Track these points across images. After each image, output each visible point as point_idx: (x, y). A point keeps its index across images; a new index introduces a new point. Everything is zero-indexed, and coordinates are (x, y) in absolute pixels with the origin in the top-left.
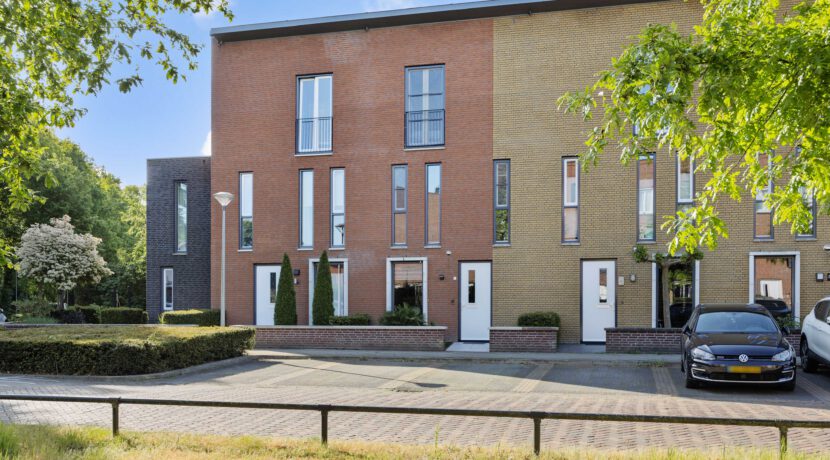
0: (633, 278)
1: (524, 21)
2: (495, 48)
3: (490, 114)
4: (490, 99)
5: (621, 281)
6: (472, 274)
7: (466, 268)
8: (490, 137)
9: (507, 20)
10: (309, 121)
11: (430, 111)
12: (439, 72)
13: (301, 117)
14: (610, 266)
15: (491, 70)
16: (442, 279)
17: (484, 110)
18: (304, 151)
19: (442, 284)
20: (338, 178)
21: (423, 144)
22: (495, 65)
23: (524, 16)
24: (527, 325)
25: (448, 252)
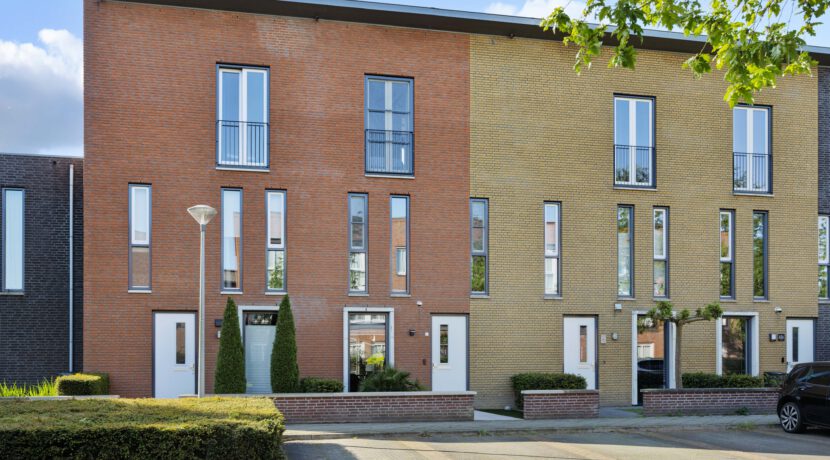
0: (615, 336)
1: (503, 44)
2: (472, 70)
3: (467, 144)
4: (466, 127)
5: (603, 339)
6: (444, 327)
7: (437, 322)
8: (467, 171)
9: (485, 39)
10: (233, 124)
11: (395, 133)
12: (407, 86)
13: (221, 118)
14: (590, 322)
15: (467, 93)
16: (411, 334)
17: (459, 138)
18: (224, 163)
19: (411, 340)
20: (275, 203)
21: (387, 170)
22: (472, 89)
23: (505, 38)
24: (562, 387)
25: (420, 303)
